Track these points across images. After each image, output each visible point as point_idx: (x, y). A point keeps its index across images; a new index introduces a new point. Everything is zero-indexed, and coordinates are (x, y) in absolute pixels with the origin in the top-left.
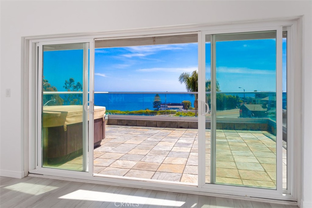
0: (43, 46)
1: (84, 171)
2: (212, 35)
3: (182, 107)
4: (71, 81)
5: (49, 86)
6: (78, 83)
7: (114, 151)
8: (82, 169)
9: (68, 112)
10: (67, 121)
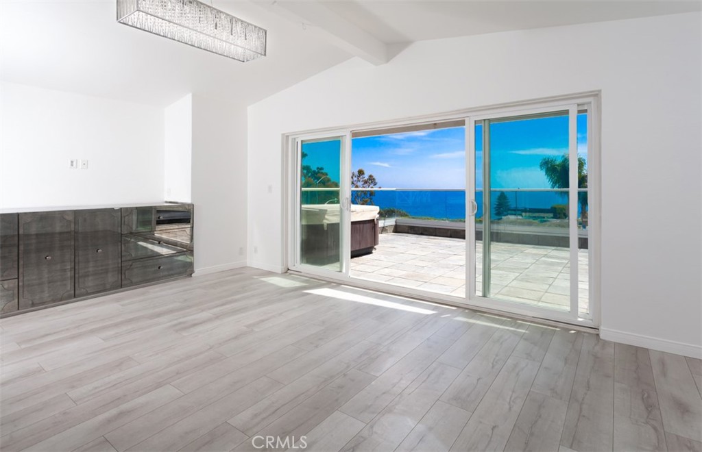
0: (302, 141)
1: (341, 271)
2: (485, 120)
3: (551, 215)
4: (361, 173)
5: (329, 180)
6: (371, 176)
7: (385, 260)
8: (339, 270)
9: (328, 210)
10: (326, 219)
